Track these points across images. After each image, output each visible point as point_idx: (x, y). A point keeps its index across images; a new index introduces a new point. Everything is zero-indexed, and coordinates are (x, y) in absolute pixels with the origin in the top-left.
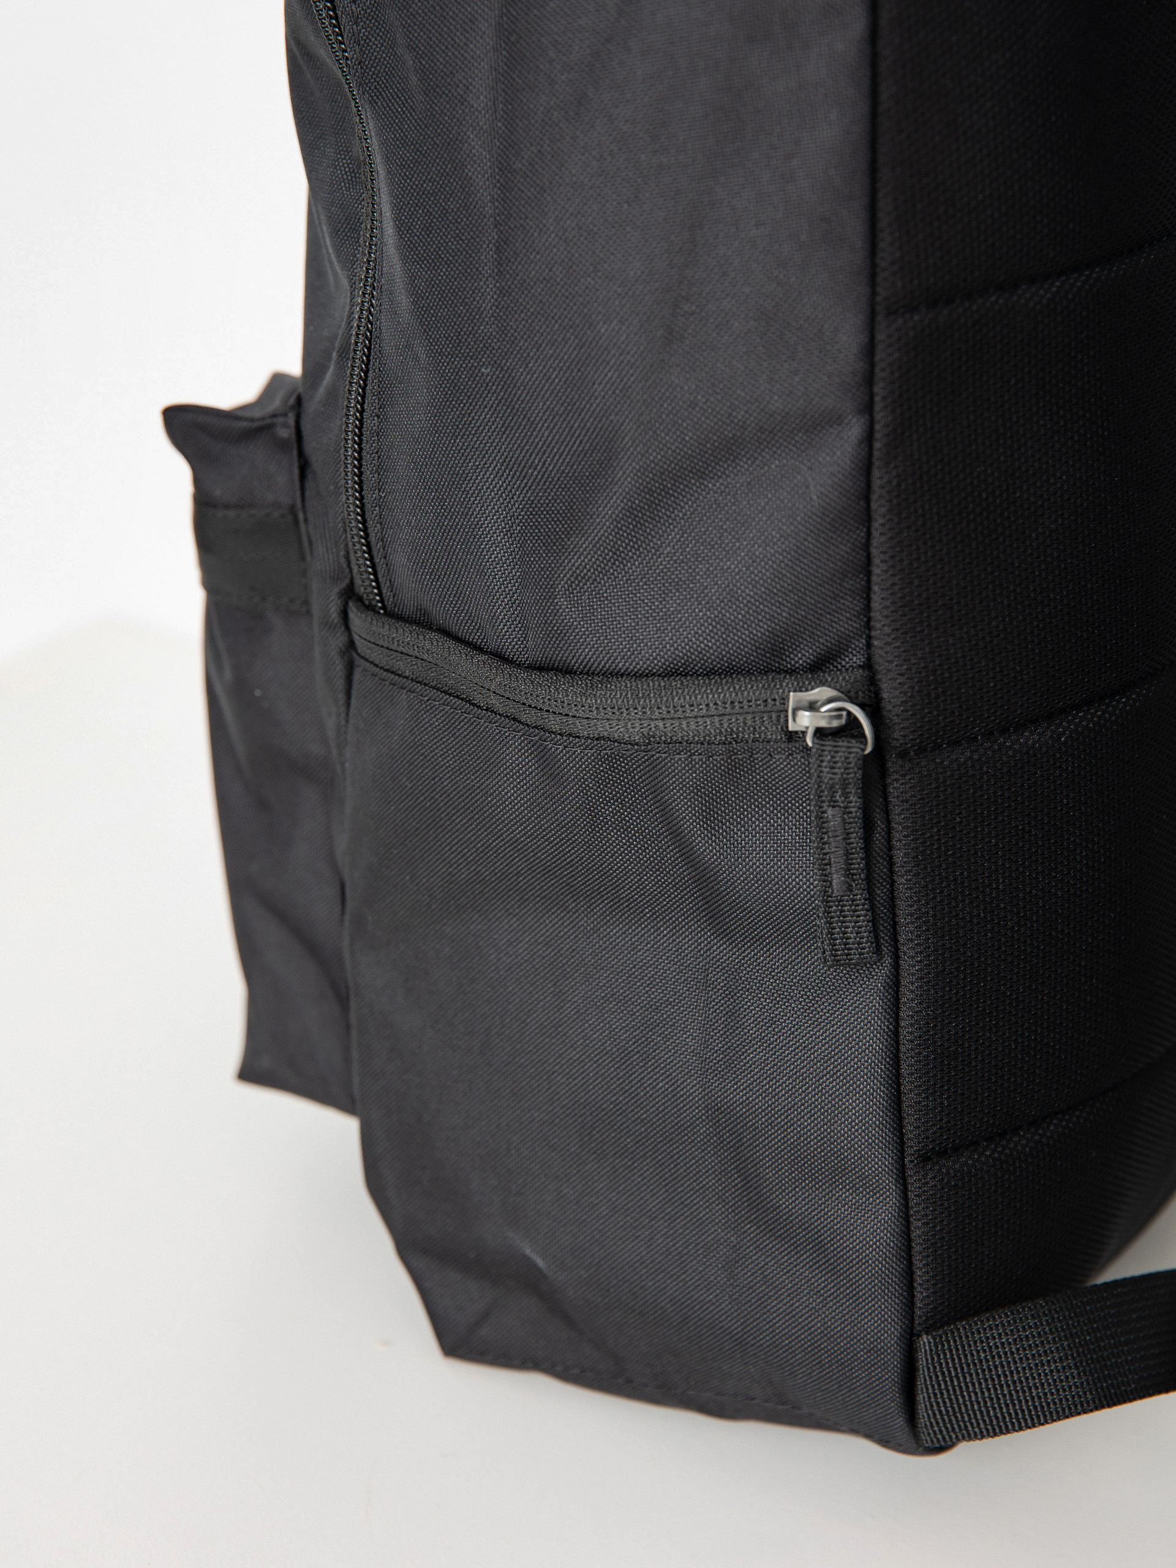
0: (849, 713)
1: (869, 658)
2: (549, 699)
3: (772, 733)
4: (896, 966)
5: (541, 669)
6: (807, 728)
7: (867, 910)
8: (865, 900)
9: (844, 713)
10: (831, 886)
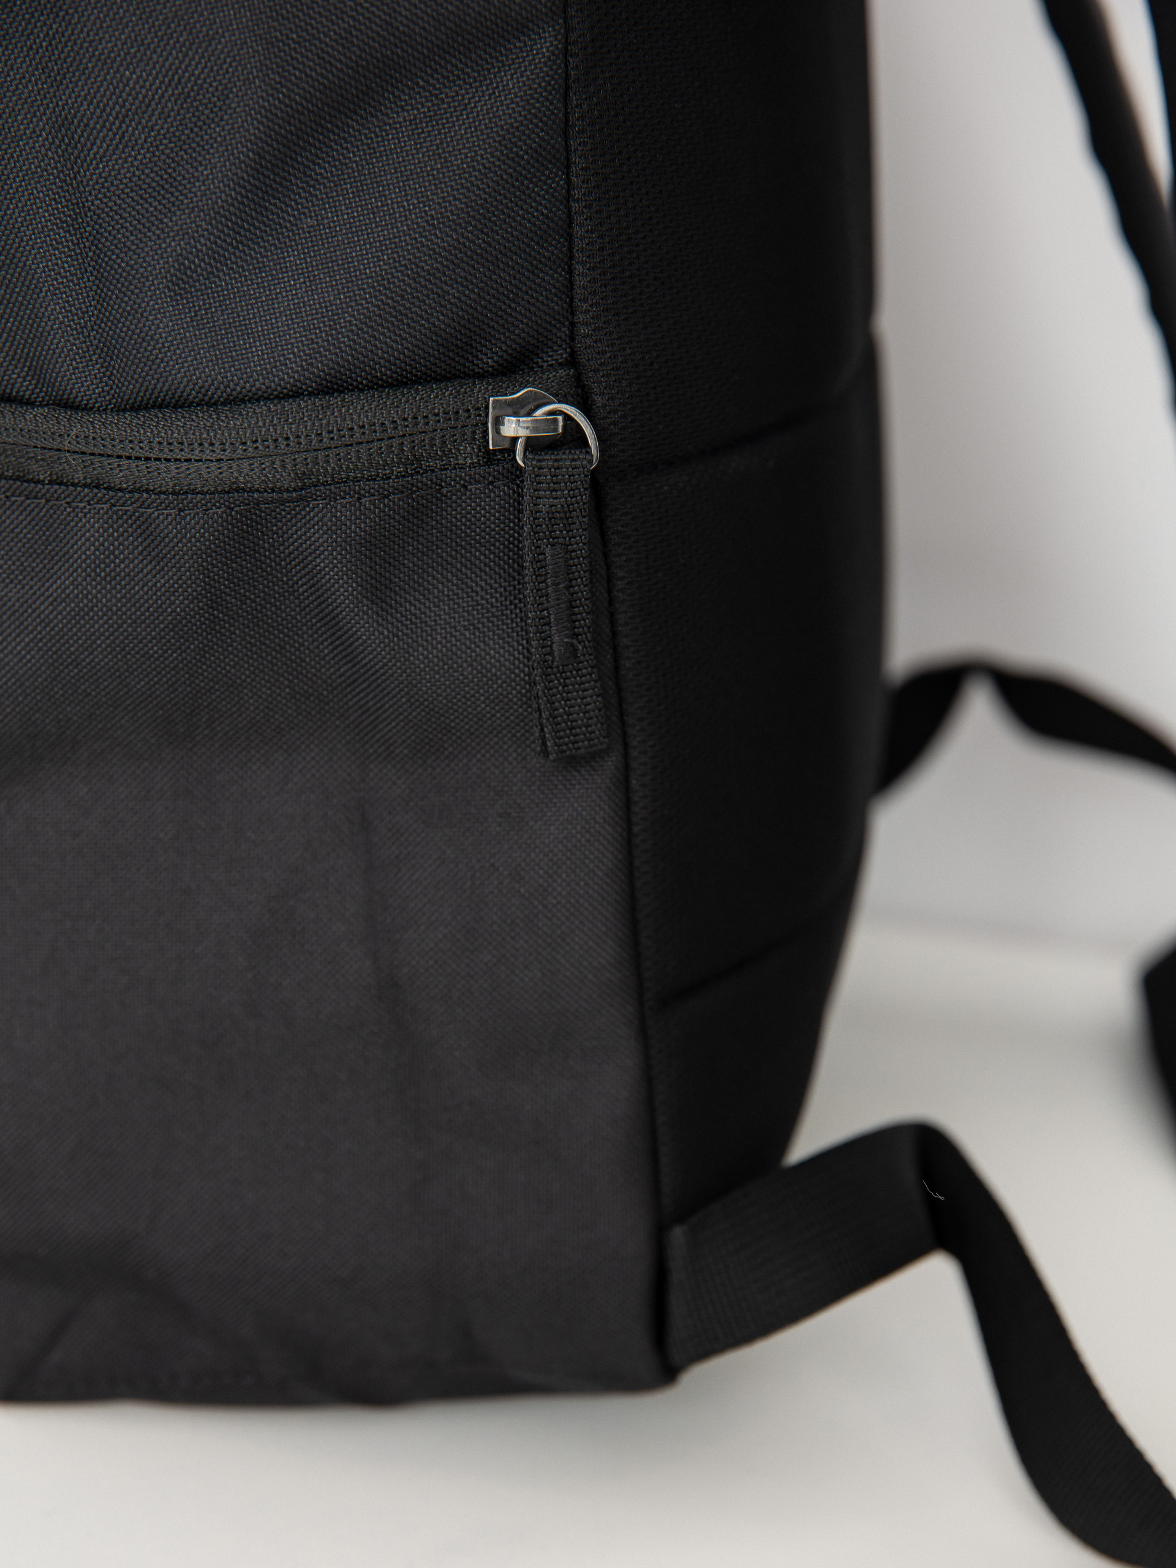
0: (568, 418)
1: (573, 354)
2: (160, 443)
3: (467, 455)
4: (626, 755)
5: (136, 409)
6: (515, 440)
7: (596, 681)
8: (592, 667)
9: (560, 418)
10: (551, 653)
